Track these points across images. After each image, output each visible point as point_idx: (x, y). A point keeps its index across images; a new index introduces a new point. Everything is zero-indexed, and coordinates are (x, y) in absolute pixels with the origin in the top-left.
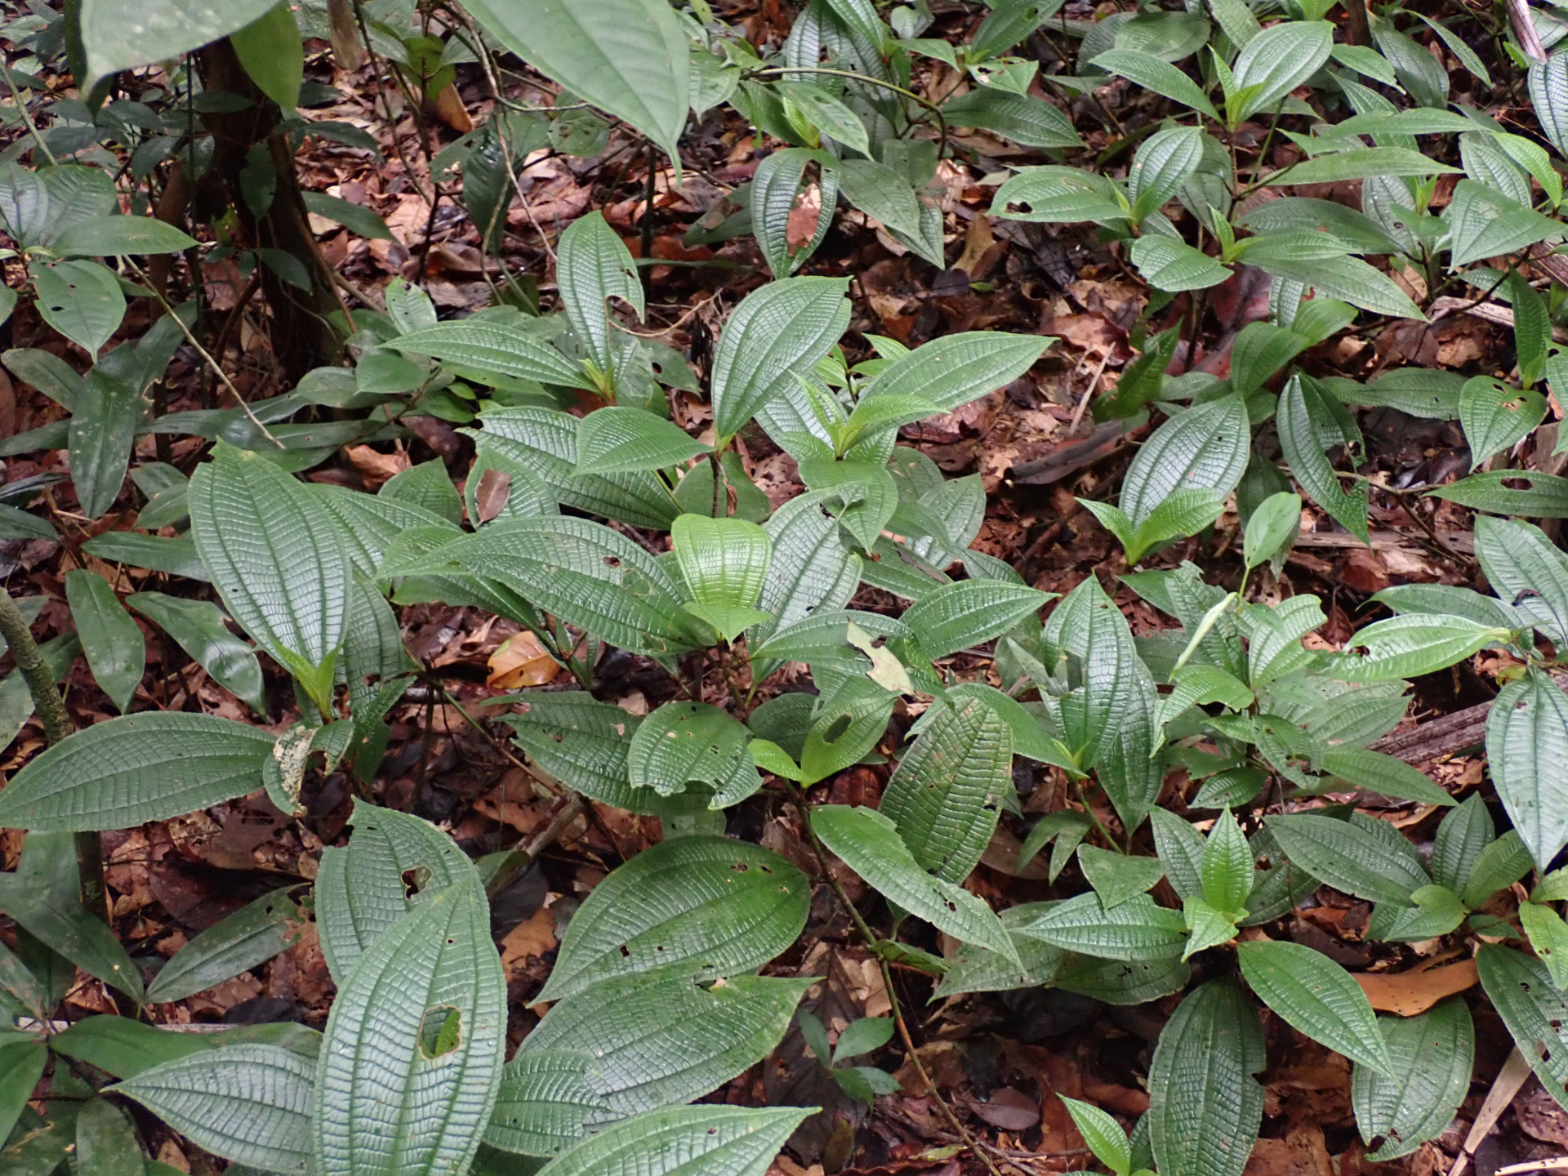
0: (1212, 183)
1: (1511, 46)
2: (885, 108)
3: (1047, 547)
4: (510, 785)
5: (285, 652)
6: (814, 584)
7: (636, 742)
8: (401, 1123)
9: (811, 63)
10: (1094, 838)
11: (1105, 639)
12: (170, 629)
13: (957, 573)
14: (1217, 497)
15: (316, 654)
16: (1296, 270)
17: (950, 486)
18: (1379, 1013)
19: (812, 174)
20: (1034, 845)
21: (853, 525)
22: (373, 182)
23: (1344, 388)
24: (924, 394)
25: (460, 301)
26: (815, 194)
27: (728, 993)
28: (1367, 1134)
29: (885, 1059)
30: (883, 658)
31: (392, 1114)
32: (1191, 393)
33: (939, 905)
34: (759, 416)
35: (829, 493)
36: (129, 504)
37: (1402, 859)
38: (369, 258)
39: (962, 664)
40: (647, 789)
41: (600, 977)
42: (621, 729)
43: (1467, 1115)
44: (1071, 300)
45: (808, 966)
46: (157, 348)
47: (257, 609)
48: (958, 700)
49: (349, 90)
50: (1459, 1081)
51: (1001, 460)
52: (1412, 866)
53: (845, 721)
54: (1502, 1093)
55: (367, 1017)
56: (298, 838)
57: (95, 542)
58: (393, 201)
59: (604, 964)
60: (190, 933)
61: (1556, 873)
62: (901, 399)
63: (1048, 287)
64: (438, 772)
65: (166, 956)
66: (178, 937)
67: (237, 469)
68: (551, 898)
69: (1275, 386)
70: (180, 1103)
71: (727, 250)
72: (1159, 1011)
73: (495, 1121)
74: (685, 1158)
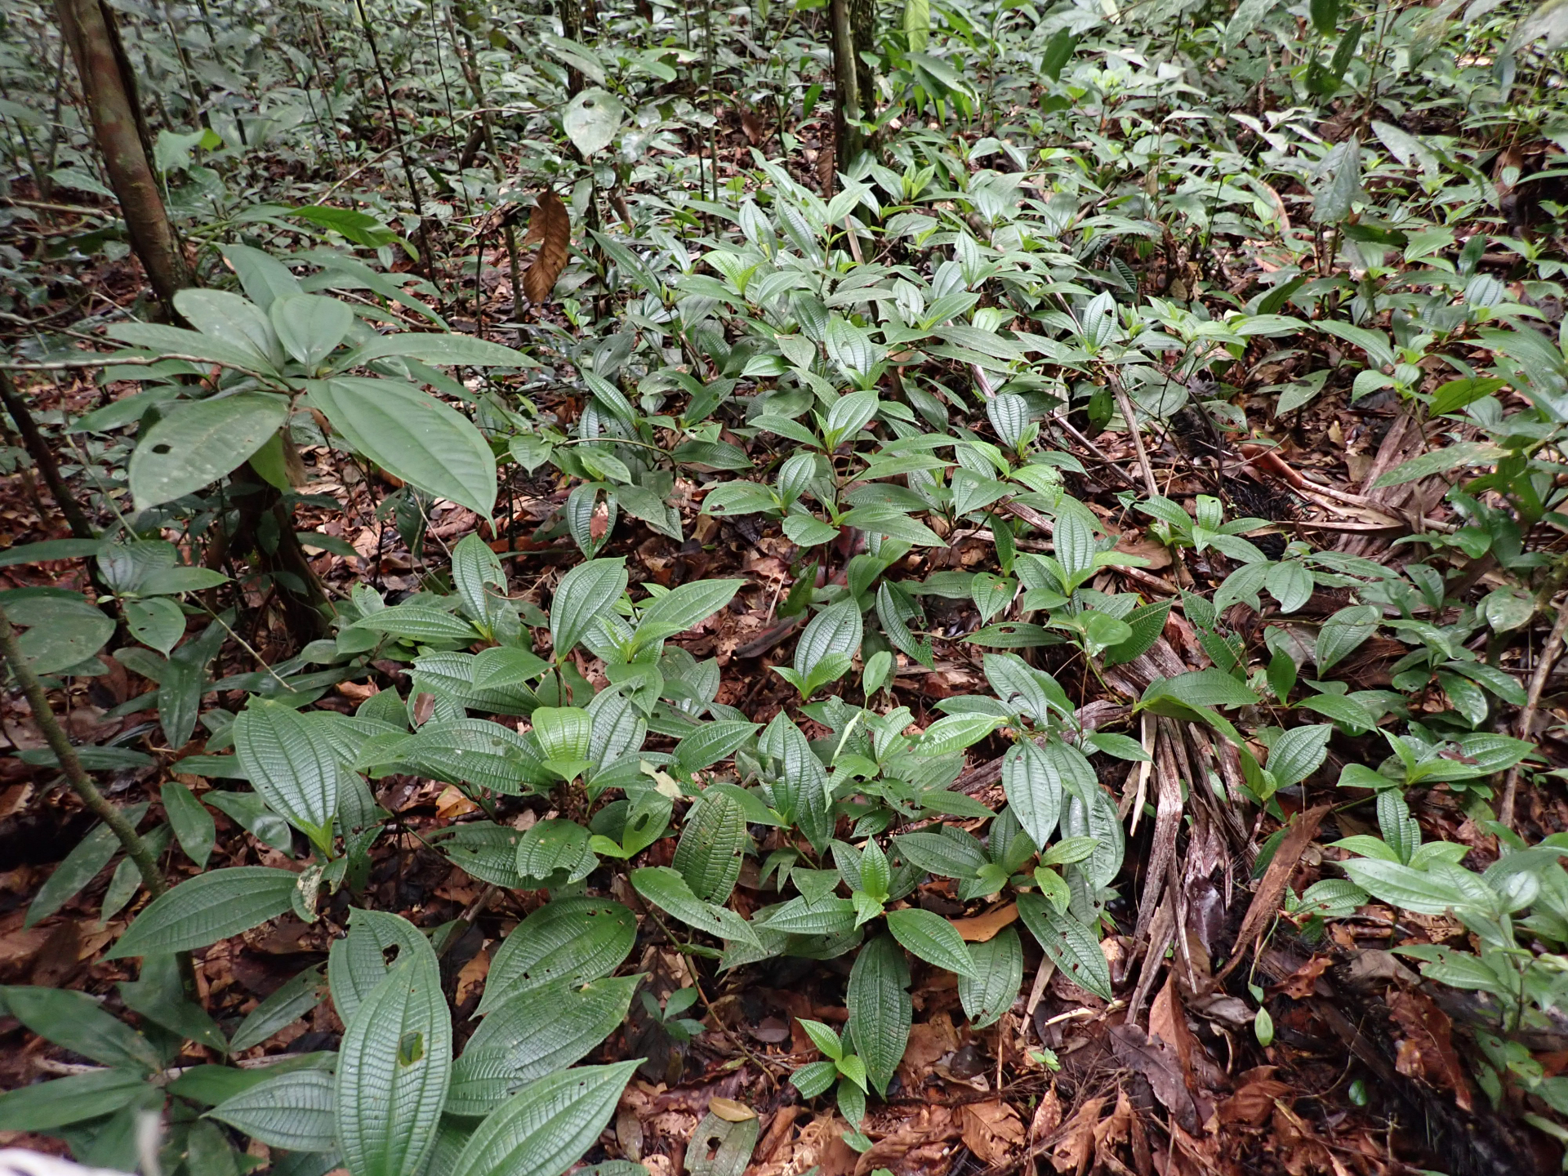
0: (825, 482)
1: (976, 392)
2: (642, 455)
3: (760, 692)
4: (455, 878)
5: (301, 822)
6: (620, 739)
7: (520, 848)
8: (390, 1110)
9: (595, 436)
10: (800, 864)
11: (793, 747)
12: (230, 813)
13: (707, 716)
14: (847, 657)
15: (321, 820)
16: (876, 527)
17: (698, 666)
18: (968, 942)
19: (601, 497)
20: (767, 871)
21: (639, 702)
22: (344, 521)
23: (912, 586)
24: (673, 621)
25: (403, 586)
26: (604, 507)
27: (591, 992)
28: (970, 1016)
29: (696, 1012)
30: (663, 777)
31: (384, 1105)
32: (829, 597)
33: (711, 920)
34: (583, 640)
35: (624, 684)
36: (202, 734)
37: (970, 851)
38: (345, 566)
39: (719, 767)
40: (530, 877)
41: (513, 994)
42: (513, 840)
43: (1025, 992)
44: (759, 550)
45: (644, 963)
46: (212, 639)
47: (282, 798)
48: (710, 796)
49: (326, 468)
50: (1017, 975)
51: (729, 646)
52: (976, 854)
53: (646, 817)
54: (1043, 977)
55: (364, 1047)
56: (325, 928)
57: (179, 765)
58: (358, 531)
59: (514, 986)
60: (260, 998)
61: (1051, 850)
62: (660, 624)
63: (746, 544)
64: (410, 875)
65: (245, 1015)
66: (252, 1002)
67: (264, 713)
68: (486, 943)
69: (874, 588)
70: (251, 1117)
71: (559, 541)
72: (850, 958)
73: (452, 1096)
74: (567, 1103)
